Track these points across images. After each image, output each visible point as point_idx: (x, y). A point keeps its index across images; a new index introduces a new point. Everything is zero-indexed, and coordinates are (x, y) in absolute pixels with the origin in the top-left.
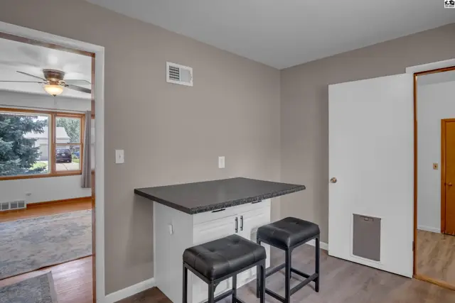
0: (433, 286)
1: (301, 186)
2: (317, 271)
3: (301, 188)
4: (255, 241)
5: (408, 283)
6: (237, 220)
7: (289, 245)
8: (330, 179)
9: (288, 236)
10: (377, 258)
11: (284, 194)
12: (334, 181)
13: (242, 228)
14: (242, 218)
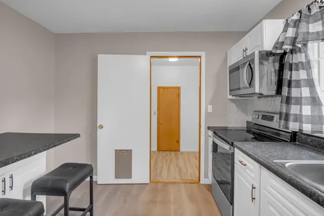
0: (160, 184)
1: (76, 134)
2: (91, 202)
3: (76, 136)
4: (29, 198)
5: (148, 187)
6: (4, 181)
7: (67, 191)
8: (98, 126)
9: (66, 181)
10: (130, 177)
11: (61, 144)
12: (101, 127)
13: (11, 187)
14: (11, 177)
